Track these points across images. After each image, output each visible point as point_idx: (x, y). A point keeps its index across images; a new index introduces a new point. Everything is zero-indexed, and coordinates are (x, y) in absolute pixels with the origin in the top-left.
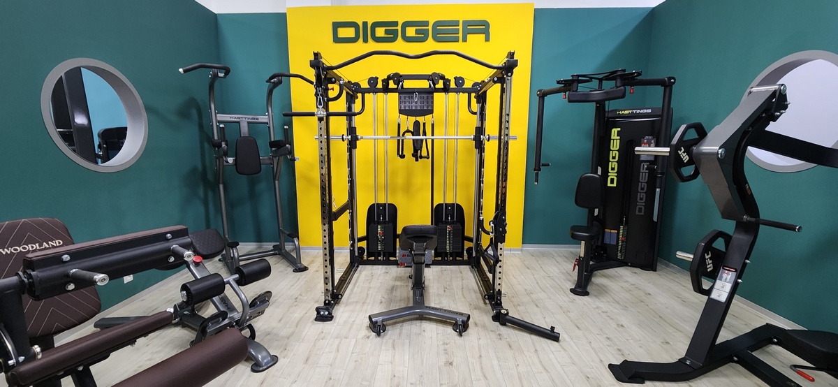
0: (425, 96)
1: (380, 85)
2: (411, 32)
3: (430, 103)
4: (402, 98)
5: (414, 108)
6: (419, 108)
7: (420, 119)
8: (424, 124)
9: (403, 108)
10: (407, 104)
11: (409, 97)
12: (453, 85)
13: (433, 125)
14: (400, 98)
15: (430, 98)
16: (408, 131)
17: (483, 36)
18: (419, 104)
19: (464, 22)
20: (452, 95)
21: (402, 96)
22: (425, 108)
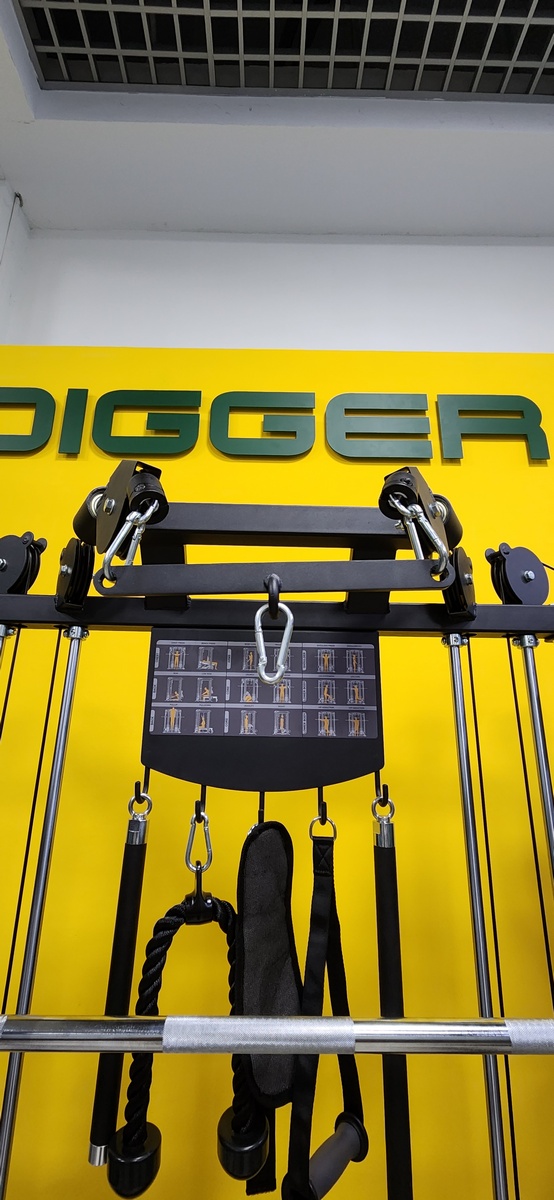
0: (325, 650)
1: (47, 583)
2: (246, 426)
3: (357, 697)
4: (177, 662)
5: (247, 728)
6: (281, 730)
7: (292, 809)
8: (323, 850)
9: (172, 728)
10: (205, 698)
11: (219, 656)
12: (484, 593)
13: (385, 860)
14: (157, 661)
15: (355, 665)
16: (196, 909)
17: (520, 447)
18: (282, 700)
19: (444, 402)
20: (489, 650)
21: (178, 647)
22: (327, 730)
